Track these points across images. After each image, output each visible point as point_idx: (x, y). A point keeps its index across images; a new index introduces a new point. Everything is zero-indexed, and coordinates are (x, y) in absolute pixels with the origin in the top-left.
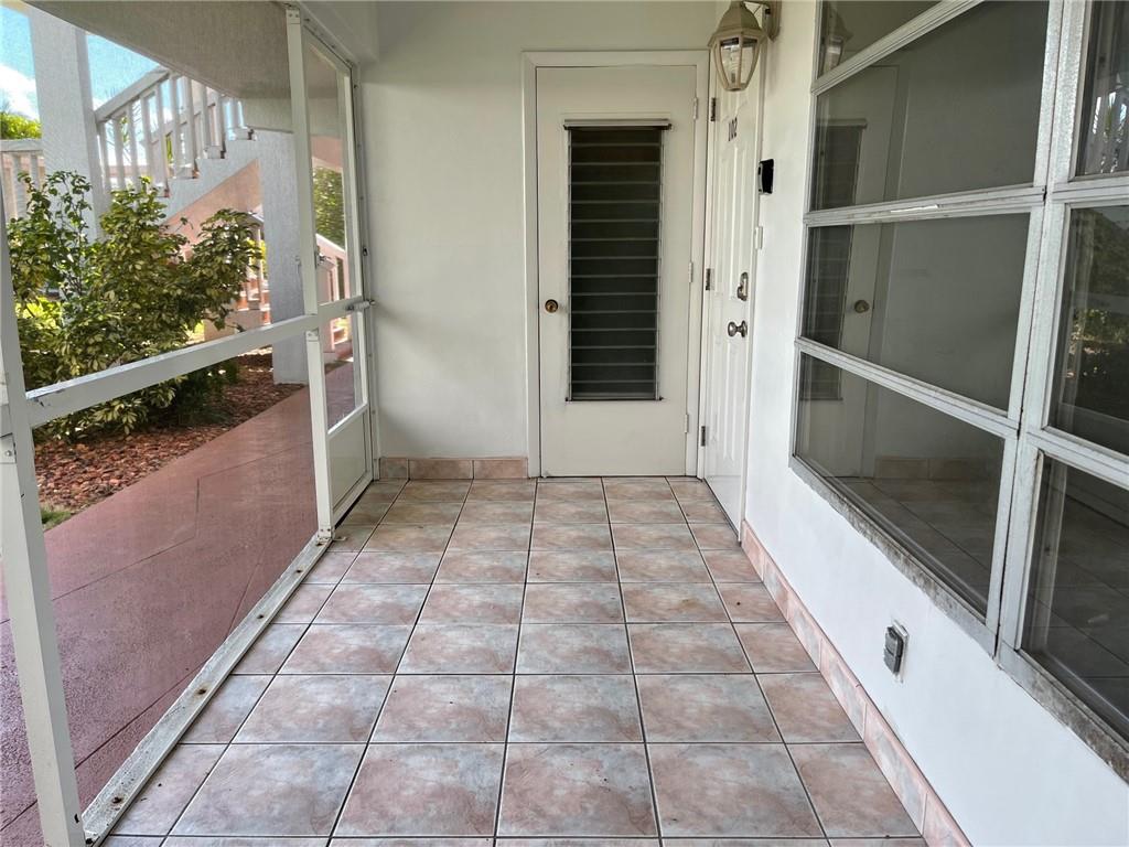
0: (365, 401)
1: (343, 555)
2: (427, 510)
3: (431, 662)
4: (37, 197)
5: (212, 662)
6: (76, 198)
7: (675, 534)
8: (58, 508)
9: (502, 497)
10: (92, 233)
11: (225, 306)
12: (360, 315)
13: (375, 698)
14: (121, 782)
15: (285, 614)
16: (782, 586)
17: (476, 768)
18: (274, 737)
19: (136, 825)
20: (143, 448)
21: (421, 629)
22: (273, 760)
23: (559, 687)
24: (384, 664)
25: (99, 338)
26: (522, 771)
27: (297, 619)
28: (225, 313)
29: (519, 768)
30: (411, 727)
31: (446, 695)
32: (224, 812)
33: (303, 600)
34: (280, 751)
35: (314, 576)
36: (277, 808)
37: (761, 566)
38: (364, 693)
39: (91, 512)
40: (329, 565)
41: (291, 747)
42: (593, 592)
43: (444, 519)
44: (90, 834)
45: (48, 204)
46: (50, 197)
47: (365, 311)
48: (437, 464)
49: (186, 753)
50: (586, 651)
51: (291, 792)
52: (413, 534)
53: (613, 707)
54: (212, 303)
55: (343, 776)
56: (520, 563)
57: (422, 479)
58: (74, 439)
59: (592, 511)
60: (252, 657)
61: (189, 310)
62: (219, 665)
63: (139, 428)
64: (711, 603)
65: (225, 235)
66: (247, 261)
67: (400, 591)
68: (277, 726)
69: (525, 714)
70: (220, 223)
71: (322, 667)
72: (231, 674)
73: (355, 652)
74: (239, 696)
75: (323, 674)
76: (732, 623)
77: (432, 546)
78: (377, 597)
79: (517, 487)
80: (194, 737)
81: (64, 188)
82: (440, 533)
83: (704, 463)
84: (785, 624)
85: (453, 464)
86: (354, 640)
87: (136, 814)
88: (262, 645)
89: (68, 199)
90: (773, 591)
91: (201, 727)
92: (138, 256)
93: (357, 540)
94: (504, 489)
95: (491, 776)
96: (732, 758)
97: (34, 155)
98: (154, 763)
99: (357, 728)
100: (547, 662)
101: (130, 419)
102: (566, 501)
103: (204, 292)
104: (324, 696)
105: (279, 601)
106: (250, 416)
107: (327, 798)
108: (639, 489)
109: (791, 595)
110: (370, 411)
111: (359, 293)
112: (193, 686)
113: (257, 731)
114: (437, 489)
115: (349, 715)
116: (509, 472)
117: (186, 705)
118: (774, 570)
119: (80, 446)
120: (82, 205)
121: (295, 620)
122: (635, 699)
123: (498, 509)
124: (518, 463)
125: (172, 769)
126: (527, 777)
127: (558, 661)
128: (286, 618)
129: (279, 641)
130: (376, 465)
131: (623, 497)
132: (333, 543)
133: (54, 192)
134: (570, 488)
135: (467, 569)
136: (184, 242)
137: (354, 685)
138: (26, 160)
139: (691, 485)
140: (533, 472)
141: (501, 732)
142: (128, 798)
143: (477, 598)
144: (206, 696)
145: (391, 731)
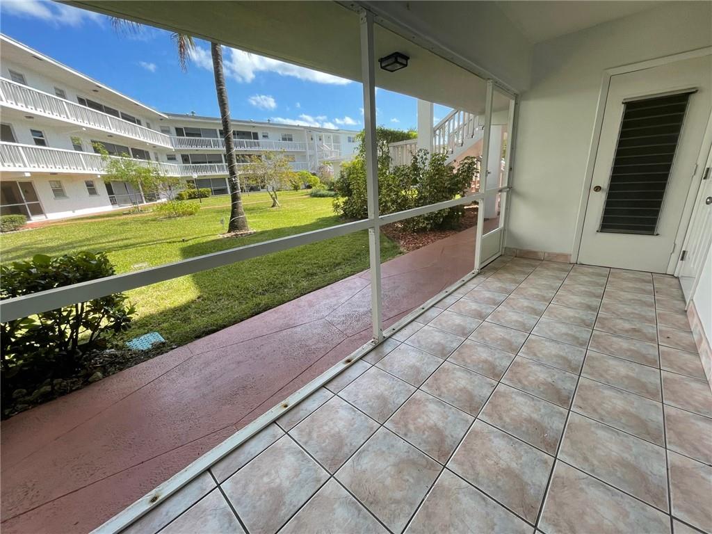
0: (502, 225)
1: (481, 279)
2: (518, 268)
3: (498, 320)
4: (415, 157)
5: (428, 301)
6: (424, 157)
7: (644, 299)
8: (405, 251)
9: (554, 269)
10: (427, 168)
11: (465, 190)
12: (505, 194)
13: (474, 326)
14: (396, 325)
15: (454, 293)
16: (701, 336)
17: (502, 359)
18: (440, 327)
19: (396, 337)
20: (431, 236)
21: (499, 309)
22: (437, 333)
23: (547, 344)
24: (481, 316)
25: (422, 201)
26: (519, 366)
27: (471, 285)
28: (464, 193)
29: (518, 364)
30: (483, 338)
31: (500, 332)
32: (419, 342)
33: (462, 290)
34: (439, 332)
35: (468, 283)
36: (433, 346)
37: (694, 323)
38: (471, 323)
39: (411, 252)
40: (475, 280)
41: (443, 332)
42: (581, 314)
43: (524, 273)
44: (385, 335)
45: (417, 159)
46: (418, 157)
47: (508, 192)
48: (529, 252)
49: (414, 323)
50: (566, 334)
51: (439, 344)
52: (509, 276)
53: (570, 358)
54: (461, 190)
55: (455, 345)
56: (551, 295)
57: (522, 257)
58: (414, 231)
59: (598, 281)
60: (441, 303)
61: (452, 192)
62: (431, 302)
63: (431, 230)
64: (649, 333)
65: (467, 165)
66: (474, 174)
67: (496, 294)
68: (441, 324)
69: (528, 348)
70: (466, 161)
71: (461, 311)
72: (433, 306)
73: (473, 310)
74: (433, 313)
75: (460, 314)
76: (658, 345)
77: (515, 282)
78: (487, 294)
79: (563, 266)
80: (417, 320)
81: (421, 154)
82: (520, 277)
83: (680, 269)
84: (697, 354)
85: (535, 253)
86: (474, 306)
87: (397, 334)
88: (444, 300)
89: (422, 158)
90: (696, 337)
91: (420, 318)
92: (437, 174)
93: (488, 274)
94: (556, 266)
95: (506, 363)
96: (626, 398)
97: (415, 144)
98: (406, 322)
99: (465, 333)
100: (547, 333)
101: (429, 226)
102: (585, 275)
103: (457, 185)
104: (458, 320)
105: (454, 288)
106: (467, 228)
107: (448, 349)
108: (631, 276)
109: (704, 341)
110: (504, 230)
111: (506, 185)
112: (421, 307)
113: (435, 324)
114: (526, 262)
115: (464, 328)
116: (561, 260)
117: (418, 311)
118: (699, 328)
119: (415, 234)
120: (426, 159)
121: (457, 295)
122: (583, 359)
123: (550, 273)
124: (566, 256)
125: (409, 326)
126: (520, 369)
127: (551, 334)
128: (455, 294)
129: (449, 300)
130: (503, 250)
131: (619, 278)
132: (478, 274)
133: (419, 155)
134: (591, 270)
135: (526, 293)
136: (454, 168)
137: (469, 320)
138: (413, 146)
139: (668, 279)
140: (573, 260)
141: (516, 351)
142: (397, 329)
143: (526, 303)
144: (423, 310)
145: (477, 338)
